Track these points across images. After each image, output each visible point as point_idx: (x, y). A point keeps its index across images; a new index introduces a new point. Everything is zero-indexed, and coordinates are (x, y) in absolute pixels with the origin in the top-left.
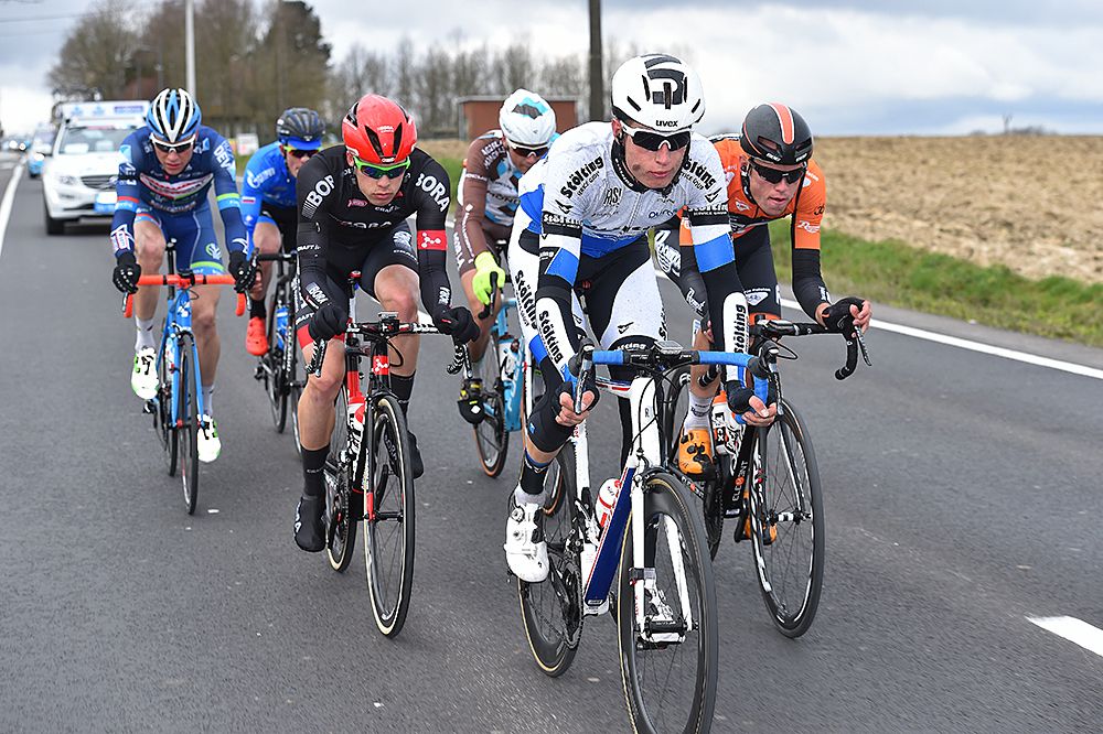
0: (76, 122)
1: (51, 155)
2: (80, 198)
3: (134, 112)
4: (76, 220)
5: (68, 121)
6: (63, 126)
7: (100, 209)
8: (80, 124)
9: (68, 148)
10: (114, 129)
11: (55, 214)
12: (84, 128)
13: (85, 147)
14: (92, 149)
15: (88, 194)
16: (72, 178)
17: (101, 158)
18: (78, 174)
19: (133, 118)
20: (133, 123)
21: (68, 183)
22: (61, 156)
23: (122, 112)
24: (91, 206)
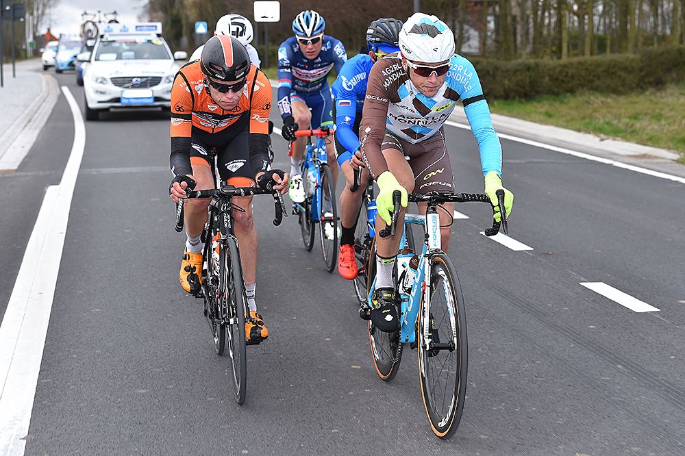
0: (108, 37)
1: (89, 61)
2: (110, 94)
3: (150, 30)
4: (107, 110)
5: (102, 36)
6: (99, 40)
7: (125, 102)
8: (111, 39)
9: (102, 57)
10: (135, 42)
11: (92, 105)
12: (114, 41)
13: (114, 56)
14: (119, 57)
15: (115, 91)
16: (105, 79)
17: (125, 64)
18: (108, 77)
19: (149, 35)
20: (149, 38)
21: (101, 82)
22: (97, 62)
23: (140, 30)
24: (118, 100)
